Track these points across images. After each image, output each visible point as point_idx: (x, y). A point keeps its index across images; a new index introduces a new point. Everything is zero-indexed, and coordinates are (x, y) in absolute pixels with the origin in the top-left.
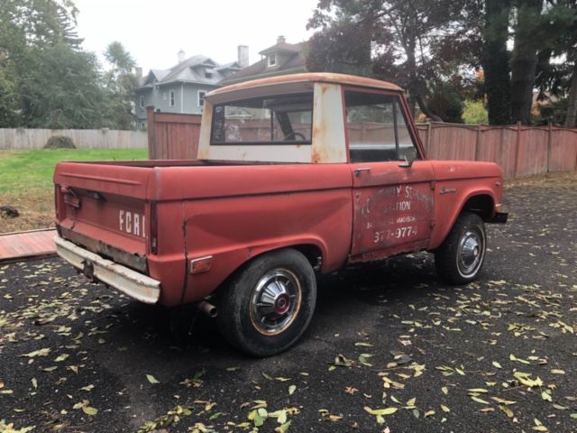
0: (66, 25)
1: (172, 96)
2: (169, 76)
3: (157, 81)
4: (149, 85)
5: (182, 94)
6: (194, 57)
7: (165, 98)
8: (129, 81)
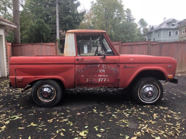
0: (131, 15)
1: (159, 34)
2: (159, 27)
3: (154, 29)
4: (152, 31)
5: (162, 33)
6: (169, 19)
7: (156, 35)
8: (145, 30)
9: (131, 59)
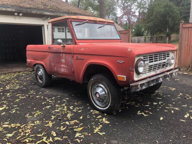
9: (82, 49)
